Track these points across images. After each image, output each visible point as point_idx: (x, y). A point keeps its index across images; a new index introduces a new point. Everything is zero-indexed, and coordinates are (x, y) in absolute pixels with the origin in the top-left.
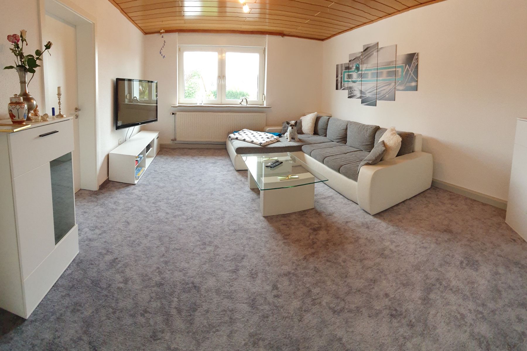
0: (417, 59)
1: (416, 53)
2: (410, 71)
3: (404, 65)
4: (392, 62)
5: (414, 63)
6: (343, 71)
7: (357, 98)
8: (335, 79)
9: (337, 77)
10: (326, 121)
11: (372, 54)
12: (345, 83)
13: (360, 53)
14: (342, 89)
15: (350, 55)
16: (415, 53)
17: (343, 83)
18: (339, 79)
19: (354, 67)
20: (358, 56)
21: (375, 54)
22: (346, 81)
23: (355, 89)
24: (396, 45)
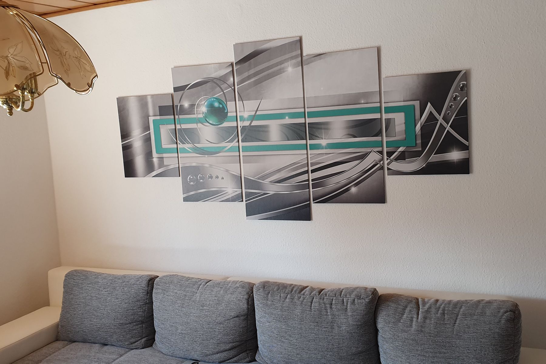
0: (465, 89)
1: (461, 71)
2: (441, 120)
3: (417, 104)
4: (365, 95)
5: (455, 99)
6: (151, 119)
7: (227, 200)
8: (119, 144)
9: (125, 134)
11: (280, 72)
12: (165, 155)
13: (221, 66)
14: (154, 173)
16: (457, 73)
17: (155, 155)
18: (137, 144)
19: (204, 109)
20: (215, 75)
22: (169, 151)
23: (215, 172)
24: (379, 50)
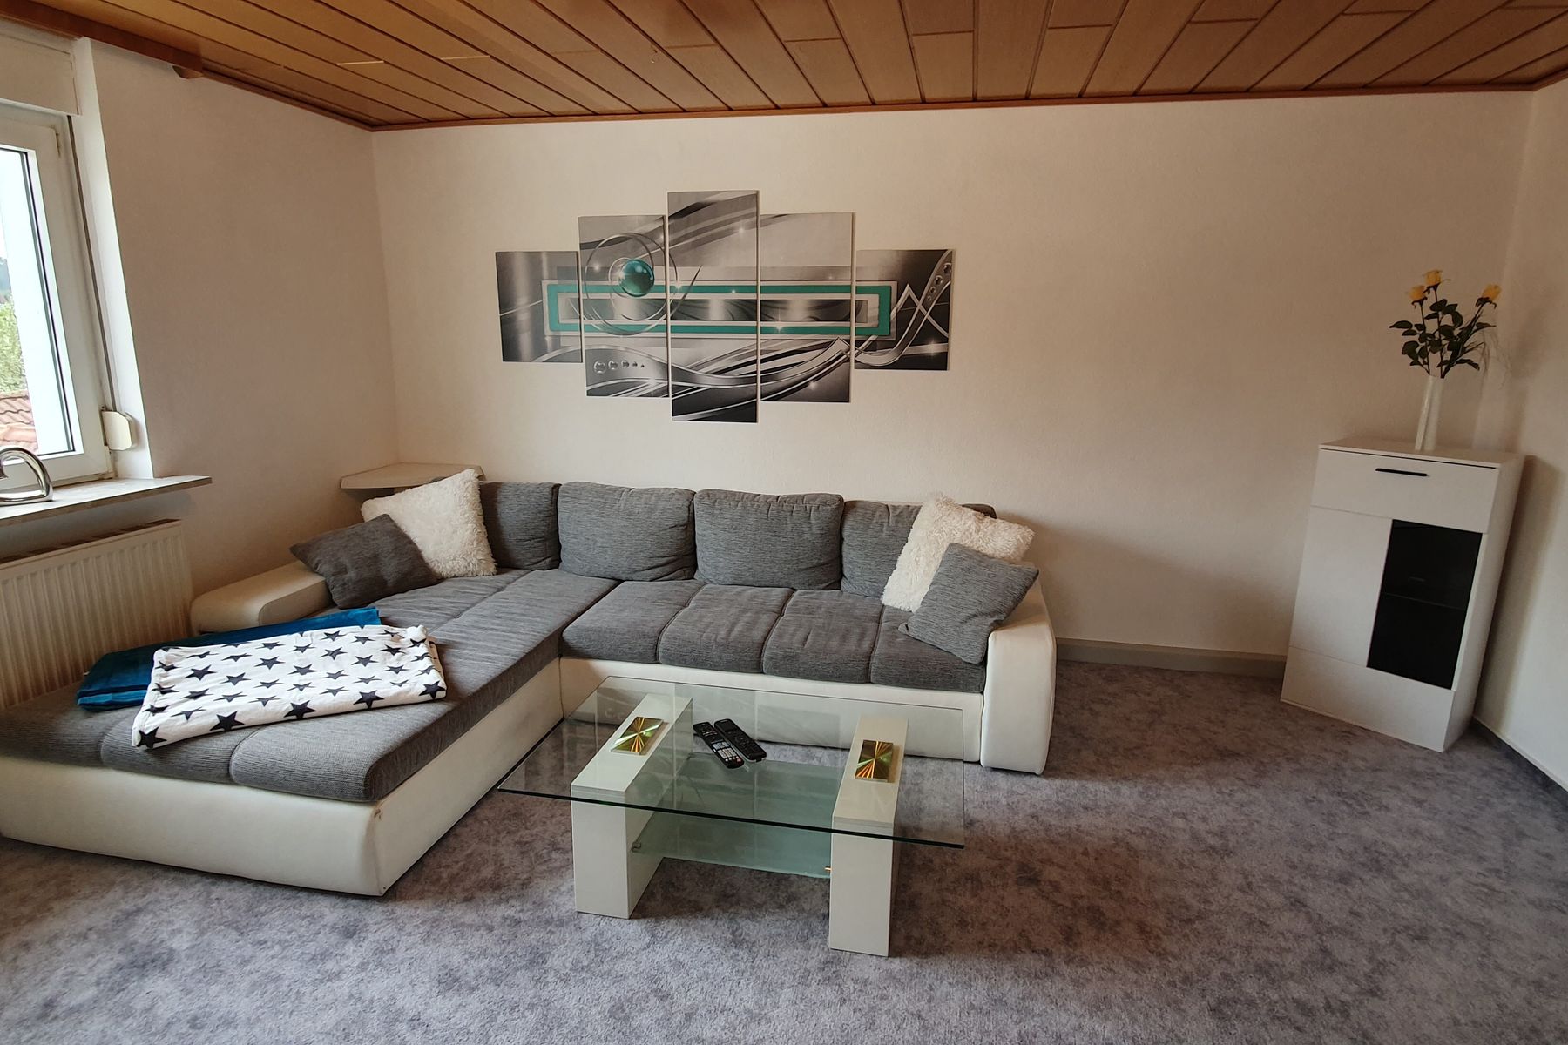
0: (948, 270)
1: (946, 250)
2: (920, 306)
3: (894, 285)
4: (834, 270)
5: (937, 282)
6: (545, 284)
7: (647, 395)
8: (496, 314)
9: (505, 302)
10: (545, 503)
11: (729, 233)
12: (562, 333)
13: (648, 219)
14: (545, 357)
15: (584, 222)
16: (940, 251)
17: (548, 332)
18: (523, 317)
19: (621, 274)
20: (639, 230)
21: (741, 231)
22: (568, 327)
23: (632, 358)
24: (853, 216)
